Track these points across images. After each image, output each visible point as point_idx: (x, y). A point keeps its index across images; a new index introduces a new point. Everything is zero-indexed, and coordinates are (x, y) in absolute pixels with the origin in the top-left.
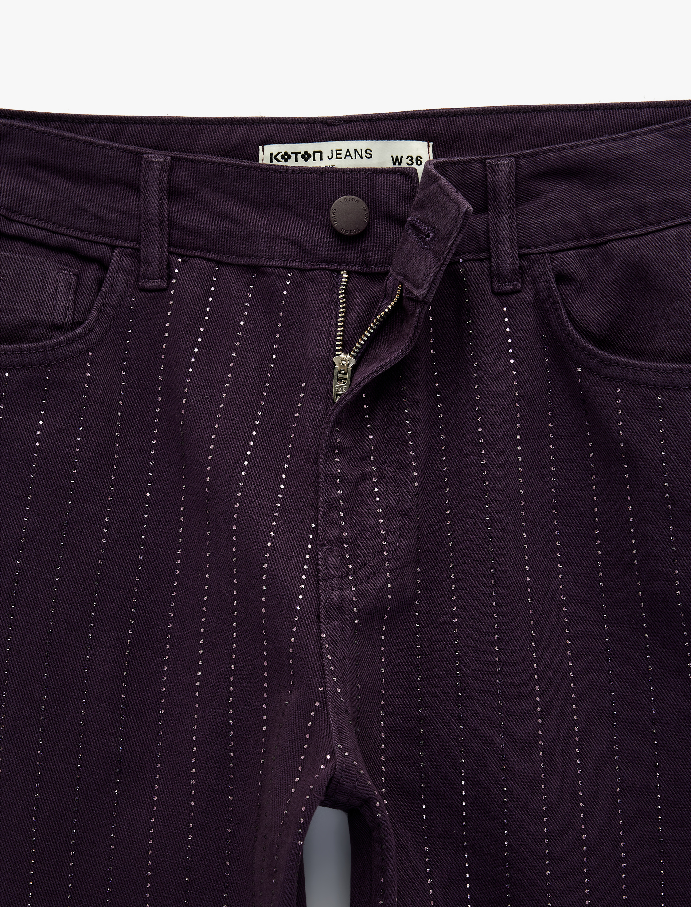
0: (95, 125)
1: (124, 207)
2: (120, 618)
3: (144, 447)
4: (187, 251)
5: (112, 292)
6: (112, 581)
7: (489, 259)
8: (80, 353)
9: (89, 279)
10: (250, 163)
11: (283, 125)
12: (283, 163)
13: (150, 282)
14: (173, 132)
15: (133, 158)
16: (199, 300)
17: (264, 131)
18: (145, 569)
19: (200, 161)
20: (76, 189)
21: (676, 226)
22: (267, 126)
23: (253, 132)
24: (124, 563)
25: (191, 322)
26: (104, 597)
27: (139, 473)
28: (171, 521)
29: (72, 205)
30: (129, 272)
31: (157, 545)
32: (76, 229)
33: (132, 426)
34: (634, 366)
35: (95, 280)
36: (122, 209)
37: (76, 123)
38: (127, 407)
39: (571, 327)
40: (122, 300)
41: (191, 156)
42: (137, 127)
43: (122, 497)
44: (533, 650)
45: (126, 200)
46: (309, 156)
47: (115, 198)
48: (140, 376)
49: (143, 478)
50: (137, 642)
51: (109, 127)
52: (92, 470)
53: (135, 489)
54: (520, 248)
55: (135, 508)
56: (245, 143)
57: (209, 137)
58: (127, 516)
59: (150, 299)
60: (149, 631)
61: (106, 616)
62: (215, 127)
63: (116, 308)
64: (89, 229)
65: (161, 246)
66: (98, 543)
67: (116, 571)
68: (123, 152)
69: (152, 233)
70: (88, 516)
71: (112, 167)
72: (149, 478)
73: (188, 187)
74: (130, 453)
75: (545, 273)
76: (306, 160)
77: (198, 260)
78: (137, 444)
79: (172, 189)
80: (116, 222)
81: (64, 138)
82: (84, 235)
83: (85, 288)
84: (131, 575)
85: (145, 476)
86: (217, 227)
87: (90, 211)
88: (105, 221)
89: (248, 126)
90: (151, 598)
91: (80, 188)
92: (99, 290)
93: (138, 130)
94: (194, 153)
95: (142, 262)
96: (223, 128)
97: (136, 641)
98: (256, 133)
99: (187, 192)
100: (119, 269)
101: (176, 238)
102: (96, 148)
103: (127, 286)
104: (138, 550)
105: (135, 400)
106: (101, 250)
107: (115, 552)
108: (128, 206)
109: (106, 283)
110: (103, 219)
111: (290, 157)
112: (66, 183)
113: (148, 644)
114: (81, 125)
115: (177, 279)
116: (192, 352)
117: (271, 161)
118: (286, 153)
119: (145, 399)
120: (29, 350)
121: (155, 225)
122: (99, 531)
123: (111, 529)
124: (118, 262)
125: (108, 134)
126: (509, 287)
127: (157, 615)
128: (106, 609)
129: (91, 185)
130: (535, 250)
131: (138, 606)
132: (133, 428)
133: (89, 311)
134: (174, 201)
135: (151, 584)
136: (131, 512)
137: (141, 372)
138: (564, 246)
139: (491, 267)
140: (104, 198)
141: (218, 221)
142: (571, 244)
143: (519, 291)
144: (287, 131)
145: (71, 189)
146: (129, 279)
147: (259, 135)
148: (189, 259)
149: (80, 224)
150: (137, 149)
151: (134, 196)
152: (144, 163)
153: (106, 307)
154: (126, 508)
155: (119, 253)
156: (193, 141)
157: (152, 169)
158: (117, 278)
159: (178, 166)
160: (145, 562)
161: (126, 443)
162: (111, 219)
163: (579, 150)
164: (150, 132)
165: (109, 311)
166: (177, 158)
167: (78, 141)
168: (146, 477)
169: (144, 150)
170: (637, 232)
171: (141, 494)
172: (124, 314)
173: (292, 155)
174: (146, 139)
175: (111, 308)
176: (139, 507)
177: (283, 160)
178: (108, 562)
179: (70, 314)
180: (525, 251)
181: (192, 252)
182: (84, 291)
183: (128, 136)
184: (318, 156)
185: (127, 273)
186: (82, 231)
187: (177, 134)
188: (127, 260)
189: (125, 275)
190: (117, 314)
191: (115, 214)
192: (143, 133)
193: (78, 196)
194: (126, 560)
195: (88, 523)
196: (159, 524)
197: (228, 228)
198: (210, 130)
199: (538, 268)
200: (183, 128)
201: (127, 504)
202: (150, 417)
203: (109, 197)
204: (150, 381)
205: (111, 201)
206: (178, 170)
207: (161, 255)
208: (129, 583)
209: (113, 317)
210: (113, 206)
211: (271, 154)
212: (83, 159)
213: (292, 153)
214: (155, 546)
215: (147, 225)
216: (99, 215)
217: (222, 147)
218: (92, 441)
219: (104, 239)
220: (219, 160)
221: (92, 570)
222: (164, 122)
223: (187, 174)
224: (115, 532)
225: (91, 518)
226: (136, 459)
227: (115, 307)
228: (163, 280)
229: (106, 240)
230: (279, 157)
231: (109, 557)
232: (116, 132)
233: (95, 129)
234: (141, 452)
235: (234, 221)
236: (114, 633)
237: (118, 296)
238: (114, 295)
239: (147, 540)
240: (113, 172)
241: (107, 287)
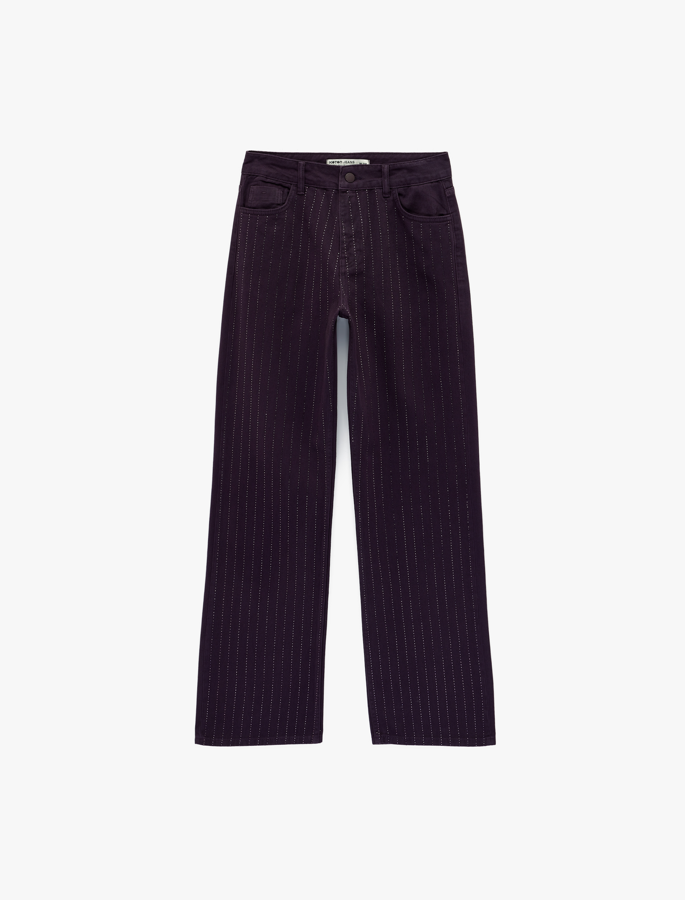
2: (294, 276)
3: (299, 234)
4: (309, 185)
5: (291, 195)
6: (292, 267)
7: (382, 188)
8: (284, 211)
9: (285, 192)
10: (324, 164)
11: (333, 155)
12: (333, 164)
13: (300, 193)
15: (296, 162)
16: (312, 197)
17: (328, 156)
18: (300, 264)
19: (312, 164)
21: (427, 183)
24: (295, 263)
25: (310, 203)
26: (291, 271)
29: (281, 174)
32: (282, 180)
33: (296, 228)
34: (415, 217)
35: (287, 192)
36: (293, 175)
39: (401, 207)
41: (310, 162)
42: (298, 155)
44: (391, 284)
45: (294, 173)
46: (339, 162)
47: (292, 172)
48: (298, 216)
52: (288, 240)
54: (390, 186)
56: (323, 159)
57: (315, 158)
59: (300, 197)
64: (285, 180)
65: (303, 184)
66: (289, 258)
67: (293, 265)
69: (301, 181)
73: (310, 170)
74: (296, 235)
75: (396, 193)
76: (338, 163)
77: (311, 187)
79: (306, 170)
80: (292, 178)
84: (297, 266)
86: (317, 179)
87: (285, 175)
89: (324, 155)
90: (301, 271)
91: (284, 170)
92: (288, 195)
95: (298, 188)
96: (318, 155)
98: (326, 157)
100: (293, 190)
101: (307, 182)
102: (288, 161)
103: (295, 194)
105: (297, 222)
106: (288, 185)
109: (290, 193)
110: (289, 177)
111: (334, 162)
112: (280, 169)
115: (307, 192)
118: (333, 161)
120: (273, 210)
121: (302, 179)
122: (289, 255)
123: (292, 254)
124: (293, 188)
126: (387, 196)
129: (286, 169)
130: (393, 187)
131: (298, 273)
133: (286, 200)
134: (306, 173)
135: (301, 268)
138: (401, 187)
139: (383, 191)
140: (289, 172)
141: (317, 177)
142: (402, 186)
143: (389, 197)
150: (297, 160)
151: (296, 172)
152: (299, 164)
153: (290, 199)
155: (293, 186)
157: (301, 165)
158: (292, 192)
160: (300, 262)
161: (295, 233)
163: (405, 164)
166: (307, 163)
167: (283, 159)
169: (299, 161)
170: (418, 184)
172: (294, 201)
179: (281, 201)
180: (391, 187)
182: (284, 195)
184: (341, 162)
185: (295, 191)
188: (295, 187)
191: (291, 176)
193: (282, 172)
197: (319, 179)
198: (315, 156)
199: (394, 192)
206: (307, 166)
207: (303, 186)
208: (296, 268)
209: (292, 201)
210: (291, 174)
211: (329, 162)
214: (302, 259)
215: (300, 179)
217: (318, 160)
220: (317, 163)
221: (288, 264)
223: (309, 167)
225: (287, 252)
227: (292, 199)
228: (303, 192)
229: (289, 182)
230: (332, 162)
231: (292, 261)
232: (291, 156)
233: (287, 156)
235: (321, 178)
236: (293, 280)
237: (293, 197)
240: (291, 166)
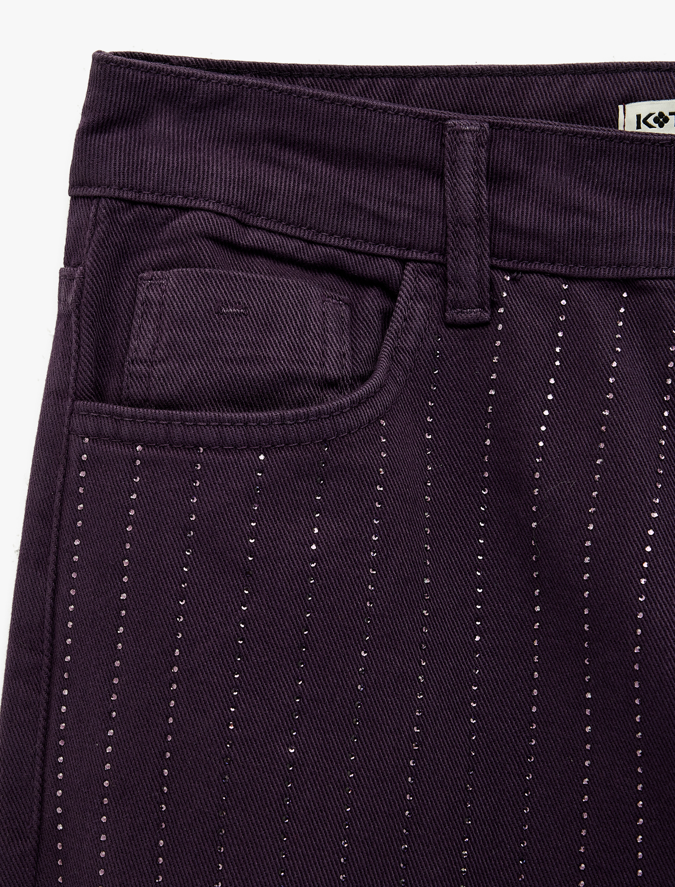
0: (366, 80)
1: (418, 200)
2: (448, 834)
3: (466, 565)
4: (518, 263)
5: (407, 329)
6: (434, 777)
8: (370, 421)
9: (368, 310)
10: (603, 131)
11: (654, 73)
12: (657, 130)
13: (464, 313)
14: (486, 87)
15: (430, 127)
16: (543, 337)
17: (625, 83)
18: (480, 756)
19: (534, 130)
20: (343, 176)
22: (629, 75)
23: (609, 85)
24: (449, 746)
25: (535, 371)
26: (422, 801)
27: (461, 606)
28: (517, 679)
29: (338, 200)
30: (431, 298)
31: (496, 717)
32: (344, 237)
33: (446, 534)
35: (378, 312)
36: (416, 204)
37: (336, 79)
38: (437, 504)
40: (422, 341)
41: (521, 122)
42: (430, 82)
43: (440, 643)
45: (422, 190)
47: (405, 188)
48: (453, 456)
49: (468, 613)
50: (474, 872)
51: (387, 83)
52: (396, 602)
53: (457, 631)
55: (459, 661)
56: (597, 101)
57: (541, 94)
58: (449, 674)
59: (464, 339)
60: (491, 852)
61: (426, 831)
62: (549, 79)
63: (413, 354)
64: (365, 236)
65: (479, 258)
66: (410, 716)
67: (439, 760)
68: (414, 118)
69: (465, 238)
70: (393, 675)
71: (399, 142)
72: (476, 613)
73: (516, 167)
74: (446, 574)
77: (535, 277)
78: (456, 562)
79: (492, 172)
80: (408, 223)
81: (322, 100)
82: (357, 244)
83: (363, 324)
84: (461, 765)
85: (471, 610)
86: (565, 225)
87: (366, 208)
88: (390, 222)
89: (600, 76)
90: (491, 801)
91: (347, 174)
92: (386, 327)
93: (432, 86)
94: (523, 117)
95: (450, 282)
96: (562, 80)
97: (474, 870)
98: (613, 86)
99: (515, 176)
100: (415, 295)
101: (501, 245)
102: (373, 113)
103: (428, 319)
104: (468, 727)
105: (447, 493)
106: (384, 266)
107: (435, 730)
108: (425, 199)
109: (398, 315)
110: (386, 220)
111: (666, 120)
112: (327, 167)
113: (491, 874)
114: (344, 81)
115: (506, 307)
116: (540, 416)
117: (639, 127)
118: (661, 114)
119: (463, 492)
120: (296, 419)
121: (470, 226)
122: (410, 697)
123: (428, 695)
124: (413, 284)
125: (387, 93)
127: (502, 828)
128: (426, 820)
129: (365, 169)
131: (473, 815)
132: (448, 536)
133: (375, 359)
134: (495, 189)
135: (490, 778)
136: (454, 666)
137: (454, 450)
140: (387, 188)
141: (565, 216)
144: (660, 82)
145: (334, 176)
146: (431, 309)
147: (618, 89)
148: (522, 277)
149: (350, 229)
150: (435, 112)
151: (433, 183)
152: (449, 134)
153: (400, 352)
154: (447, 660)
155: (413, 270)
156: (517, 101)
157: (461, 142)
158: (412, 307)
159: (500, 137)
160: (479, 744)
161: (440, 560)
162: (399, 220)
164: (450, 89)
165: (404, 358)
166: (497, 125)
167: (344, 103)
168: (472, 612)
169: (446, 114)
171: (466, 639)
172: (425, 362)
173: (669, 117)
174: (445, 99)
175: (406, 354)
176: (466, 659)
177: (657, 125)
178: (425, 745)
179: (348, 362)
181: (526, 264)
182: (362, 329)
183: (418, 95)
185: (427, 300)
186: (353, 239)
187: (491, 90)
188: (426, 281)
189: (424, 304)
190: (414, 362)
191: (404, 211)
192: (440, 91)
193: (346, 186)
194: (452, 743)
195: (393, 686)
196: (498, 684)
197: (582, 225)
198: (542, 84)
200: (501, 82)
201: (448, 654)
202: (472, 519)
203: (394, 186)
204: (469, 463)
205: (398, 192)
206: (499, 143)
207: (479, 271)
208: (458, 778)
209: (409, 366)
210: (401, 200)
211: (639, 117)
212: (354, 131)
213: (671, 114)
214: (493, 719)
215: (457, 226)
216: (381, 213)
217: (562, 108)
218: (393, 557)
219: (389, 250)
220: (564, 127)
221: (402, 760)
222: (471, 74)
223: (514, 149)
224: (433, 698)
225: (398, 678)
226: (455, 585)
227: (412, 352)
228: (484, 309)
229: (392, 251)
230: (650, 121)
231: (427, 739)
232: (399, 90)
233: (366, 86)
234: (461, 573)
235: (591, 216)
236: (441, 858)
237: (416, 336)
238: (409, 333)
239: (480, 709)
240: (400, 149)
241: (398, 321)
